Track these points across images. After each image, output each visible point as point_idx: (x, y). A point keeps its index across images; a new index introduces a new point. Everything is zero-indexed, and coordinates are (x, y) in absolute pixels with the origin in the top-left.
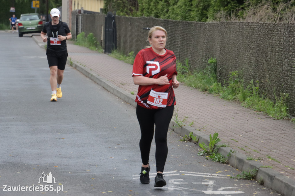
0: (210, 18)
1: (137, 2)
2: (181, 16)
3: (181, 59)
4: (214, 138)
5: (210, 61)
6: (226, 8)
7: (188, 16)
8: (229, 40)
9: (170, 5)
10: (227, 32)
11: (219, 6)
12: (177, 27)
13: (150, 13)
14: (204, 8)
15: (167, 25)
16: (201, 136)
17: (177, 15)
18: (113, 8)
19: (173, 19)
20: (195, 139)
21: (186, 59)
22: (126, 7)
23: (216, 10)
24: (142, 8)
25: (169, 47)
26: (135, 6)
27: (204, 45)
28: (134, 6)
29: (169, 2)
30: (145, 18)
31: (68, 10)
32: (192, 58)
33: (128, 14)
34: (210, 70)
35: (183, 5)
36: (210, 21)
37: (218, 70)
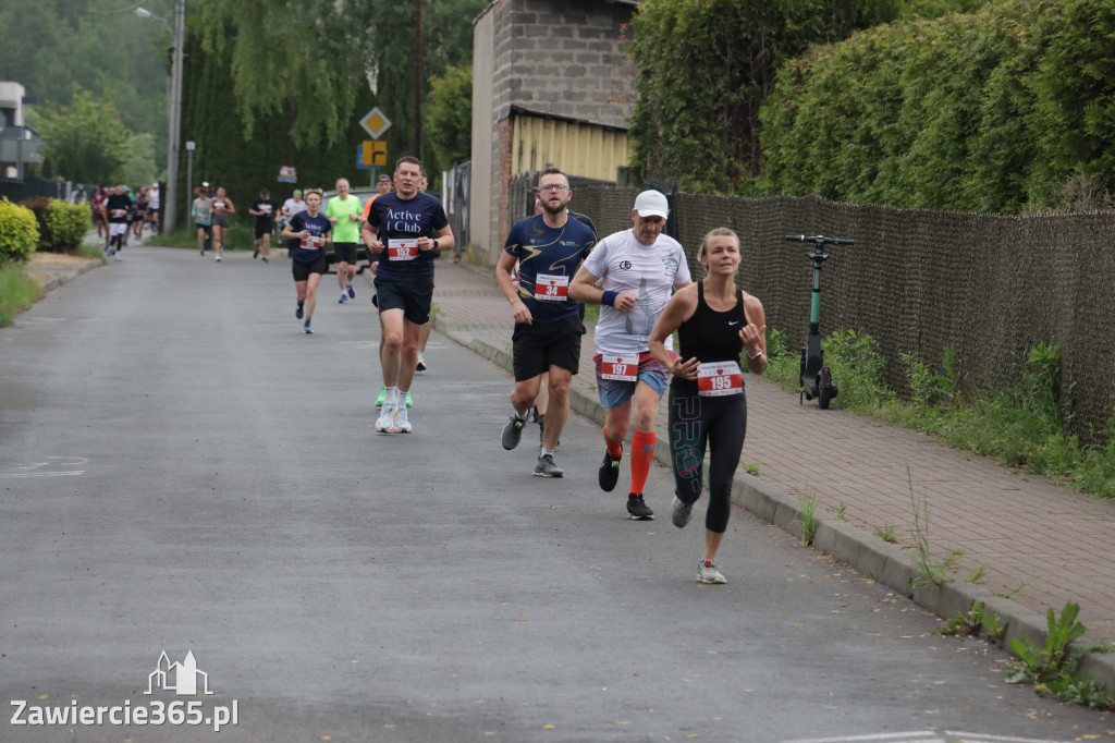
0: (1035, 201)
1: (758, 142)
2: (924, 193)
3: (924, 347)
4: (1063, 621)
5: (1034, 355)
6: (1094, 162)
7: (950, 193)
8: (1109, 279)
9: (883, 154)
10: (1099, 250)
11: (1069, 156)
12: (912, 233)
13: (805, 183)
14: (1013, 163)
15: (872, 225)
16: (1016, 616)
17: (910, 188)
18: (666, 164)
19: (893, 204)
20: (991, 627)
21: (945, 348)
22: (715, 160)
23: (1059, 171)
24: (776, 164)
25: (880, 308)
26: (749, 157)
27: (1013, 299)
28: (745, 159)
29: (878, 143)
30: (789, 200)
31: (496, 174)
32: (967, 347)
33: (722, 188)
34: (1034, 387)
35: (932, 153)
36: (1035, 211)
37: (1069, 387)
